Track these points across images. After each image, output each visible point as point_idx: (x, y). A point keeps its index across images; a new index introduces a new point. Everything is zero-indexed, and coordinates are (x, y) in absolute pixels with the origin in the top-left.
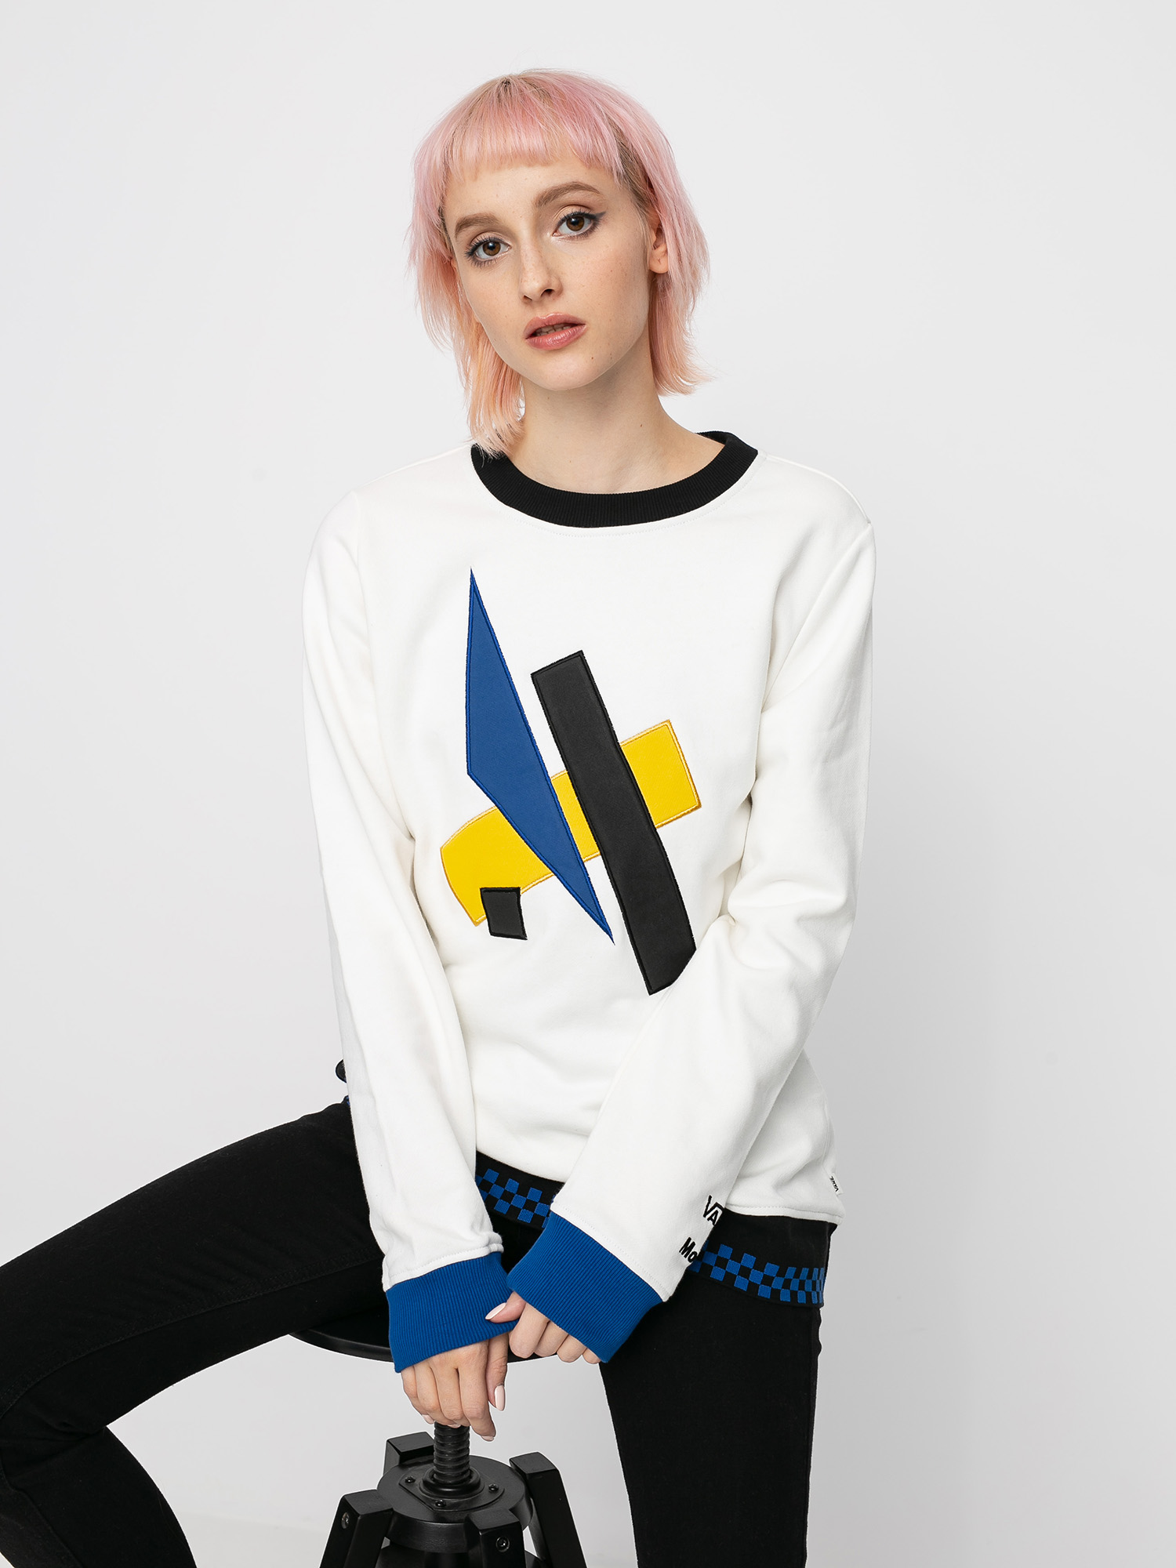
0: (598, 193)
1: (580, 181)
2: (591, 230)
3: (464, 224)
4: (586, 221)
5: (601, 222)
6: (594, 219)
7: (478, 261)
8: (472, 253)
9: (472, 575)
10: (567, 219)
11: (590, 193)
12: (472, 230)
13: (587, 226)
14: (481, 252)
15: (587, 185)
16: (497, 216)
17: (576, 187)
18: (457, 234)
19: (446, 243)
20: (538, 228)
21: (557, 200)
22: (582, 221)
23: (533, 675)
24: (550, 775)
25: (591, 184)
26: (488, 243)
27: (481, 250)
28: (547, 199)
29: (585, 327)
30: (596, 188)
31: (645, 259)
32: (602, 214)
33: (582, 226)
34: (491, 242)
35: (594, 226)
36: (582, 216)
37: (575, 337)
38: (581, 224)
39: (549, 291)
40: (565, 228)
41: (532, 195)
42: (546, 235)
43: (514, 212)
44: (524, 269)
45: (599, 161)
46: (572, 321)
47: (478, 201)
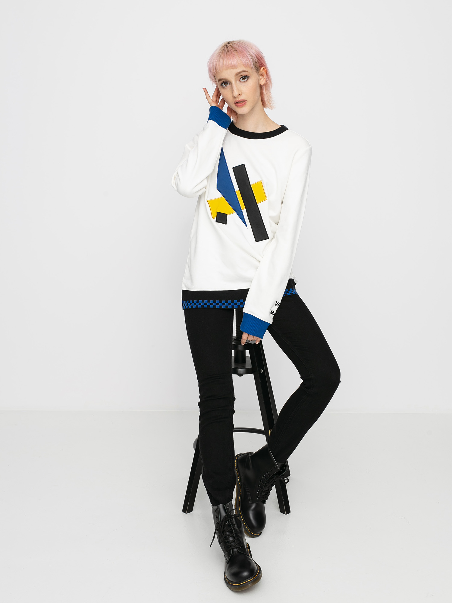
0: (248, 72)
2: (247, 80)
3: (220, 80)
4: (246, 78)
5: (249, 78)
6: (248, 77)
7: (223, 87)
8: (222, 85)
10: (242, 78)
12: (222, 81)
13: (246, 79)
16: (227, 78)
17: (244, 71)
18: (218, 82)
19: (217, 84)
20: (236, 81)
21: (239, 75)
22: (245, 78)
23: (233, 168)
24: (235, 190)
25: (246, 70)
27: (223, 84)
28: (237, 74)
29: (247, 102)
31: (259, 82)
34: (226, 83)
35: (248, 79)
36: (245, 77)
37: (245, 104)
38: (245, 79)
39: (239, 95)
40: (241, 80)
41: (234, 74)
42: (238, 82)
43: (231, 78)
44: (234, 90)
45: (248, 65)
46: (244, 100)
47: (223, 75)
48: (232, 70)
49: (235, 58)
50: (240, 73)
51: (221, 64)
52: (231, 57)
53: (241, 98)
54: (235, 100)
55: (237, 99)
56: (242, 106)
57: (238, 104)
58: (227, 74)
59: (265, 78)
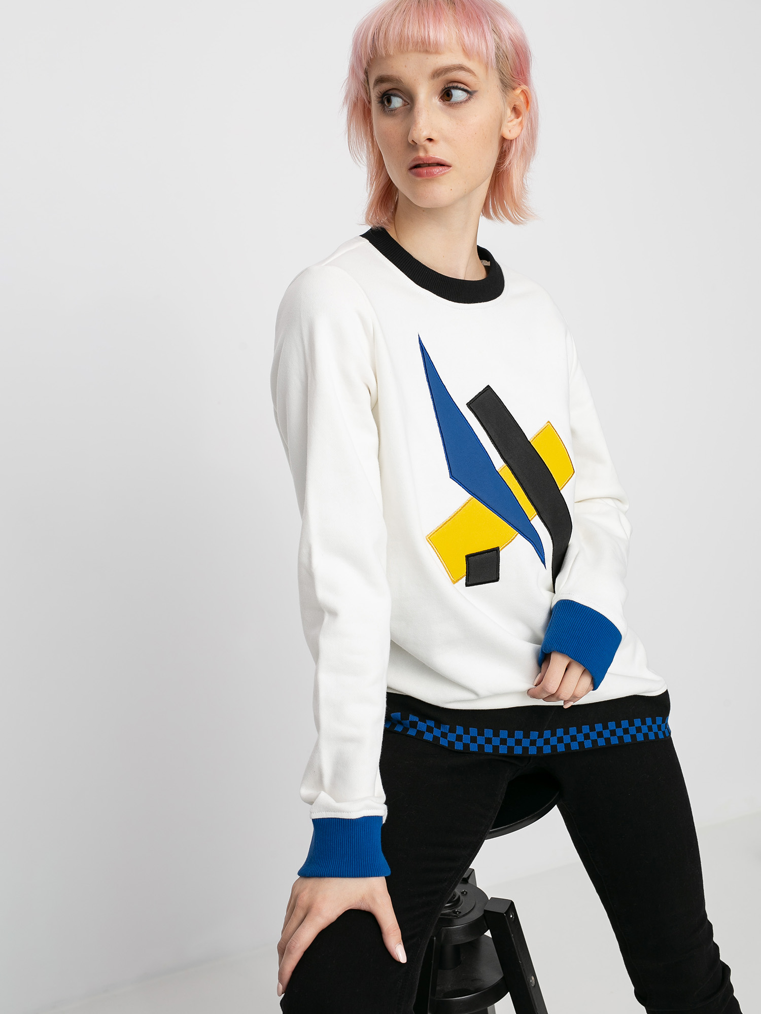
0: (475, 75)
1: (465, 64)
2: (466, 101)
3: (381, 80)
5: (474, 97)
6: (470, 93)
8: (381, 102)
9: (419, 338)
11: (469, 74)
12: (384, 85)
15: (469, 69)
16: (403, 80)
17: (461, 68)
18: (374, 87)
19: (368, 93)
21: (446, 75)
23: (469, 403)
25: (471, 68)
28: (440, 73)
29: (451, 168)
30: (475, 72)
31: (500, 129)
32: (475, 92)
35: (469, 99)
37: (441, 173)
39: (430, 140)
41: (430, 71)
43: (415, 80)
44: (415, 121)
45: (479, 55)
46: (443, 163)
47: (392, 67)
48: (424, 56)
50: (448, 70)
51: (394, 28)
52: (431, 14)
53: (437, 152)
54: (414, 155)
55: (420, 155)
57: (419, 170)
58: (406, 66)
59: (521, 123)
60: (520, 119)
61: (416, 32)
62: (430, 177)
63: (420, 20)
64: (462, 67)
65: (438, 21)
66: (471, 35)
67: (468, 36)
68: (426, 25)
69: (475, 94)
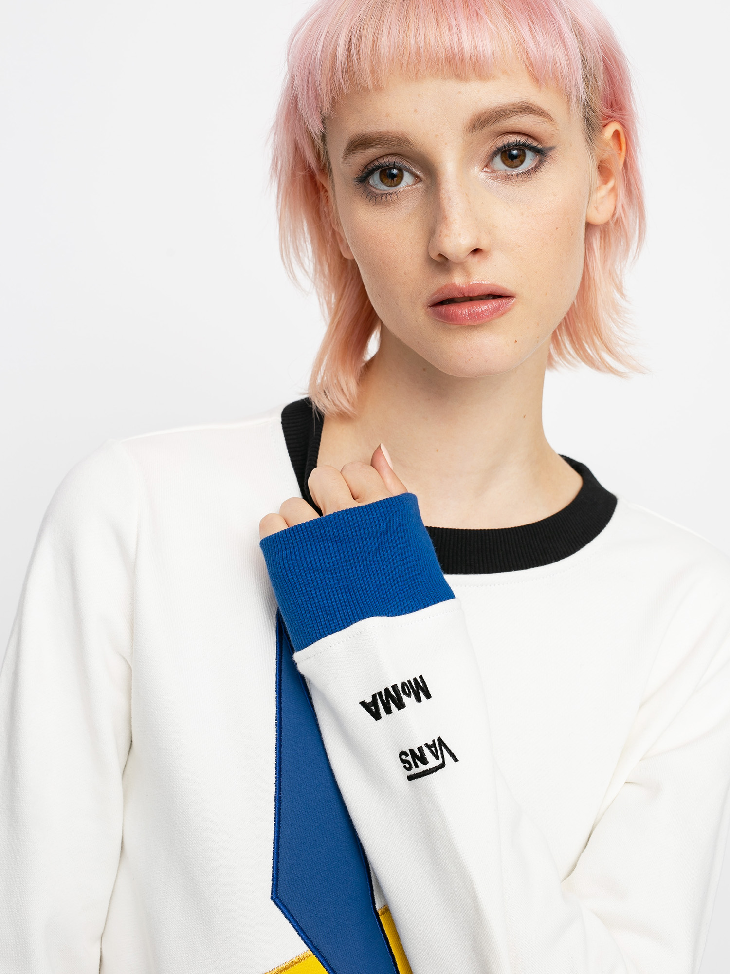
0: (551, 118)
1: (532, 101)
2: (536, 169)
3: (359, 143)
4: (529, 156)
5: (548, 160)
6: (541, 153)
7: (371, 192)
8: (363, 178)
11: (542, 119)
12: (372, 152)
13: (530, 160)
14: (375, 179)
15: (540, 108)
16: (411, 138)
17: (527, 109)
18: (347, 154)
20: (467, 161)
21: (495, 125)
25: (543, 106)
26: (390, 169)
27: (375, 177)
29: (514, 300)
30: (550, 113)
32: (551, 149)
33: (522, 162)
34: (395, 168)
35: (540, 163)
36: (522, 148)
37: (498, 312)
38: (521, 159)
39: (476, 251)
40: (498, 162)
41: (465, 115)
42: (476, 168)
43: (436, 136)
44: (445, 218)
45: (556, 77)
46: (499, 292)
47: (388, 115)
48: (452, 86)
49: (482, 13)
50: (500, 114)
55: (459, 280)
56: (477, 323)
57: (453, 309)
58: (416, 111)
59: (613, 189)
60: (611, 184)
61: (433, 41)
62: (478, 323)
63: (439, 18)
64: (528, 107)
65: (475, 15)
66: (540, 38)
67: (534, 37)
68: (453, 23)
69: (550, 154)
